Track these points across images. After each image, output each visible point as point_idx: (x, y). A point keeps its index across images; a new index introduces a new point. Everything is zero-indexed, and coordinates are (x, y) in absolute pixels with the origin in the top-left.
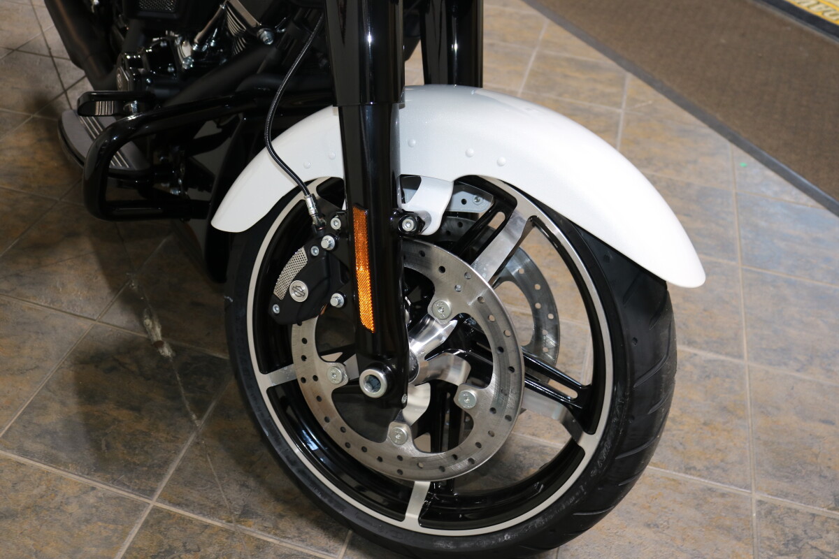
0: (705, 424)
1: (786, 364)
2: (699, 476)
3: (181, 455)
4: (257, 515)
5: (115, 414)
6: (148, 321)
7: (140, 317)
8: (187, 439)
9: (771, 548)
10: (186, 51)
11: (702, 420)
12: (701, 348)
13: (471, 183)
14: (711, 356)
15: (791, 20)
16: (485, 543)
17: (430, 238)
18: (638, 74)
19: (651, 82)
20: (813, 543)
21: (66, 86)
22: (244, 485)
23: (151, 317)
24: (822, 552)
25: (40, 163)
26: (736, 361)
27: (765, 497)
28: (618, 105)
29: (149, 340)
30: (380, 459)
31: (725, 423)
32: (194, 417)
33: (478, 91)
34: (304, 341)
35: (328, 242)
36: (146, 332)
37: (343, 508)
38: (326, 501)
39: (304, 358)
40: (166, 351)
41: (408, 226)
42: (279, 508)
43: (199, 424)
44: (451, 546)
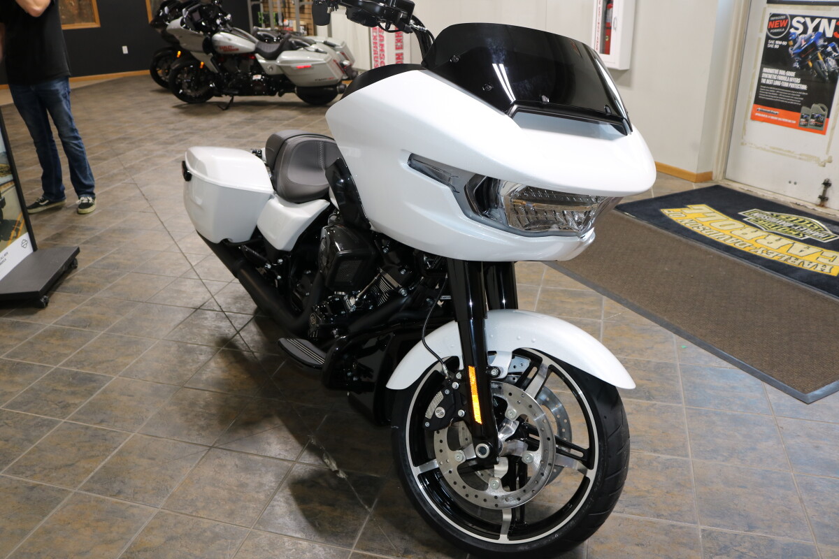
0: (667, 492)
1: (715, 458)
2: (667, 519)
3: (364, 526)
4: (413, 553)
5: (320, 508)
6: (326, 461)
7: (321, 458)
8: (365, 518)
9: (711, 553)
10: (352, 301)
11: (665, 491)
12: (662, 453)
13: (519, 353)
14: (669, 457)
15: (713, 250)
16: (545, 542)
17: (503, 380)
18: (610, 296)
19: (619, 301)
20: (737, 548)
21: (238, 329)
22: (402, 539)
23: (328, 458)
24: (742, 553)
25: (235, 376)
26: (685, 459)
27: (706, 527)
28: (599, 317)
29: (330, 470)
30: (485, 500)
31: (679, 491)
32: (366, 507)
33: (516, 311)
34: (441, 441)
35: (455, 385)
36: (328, 466)
37: (465, 538)
38: (455, 535)
39: (441, 451)
40: (342, 475)
41: (494, 373)
42: (425, 549)
43: (369, 510)
44: (527, 548)
